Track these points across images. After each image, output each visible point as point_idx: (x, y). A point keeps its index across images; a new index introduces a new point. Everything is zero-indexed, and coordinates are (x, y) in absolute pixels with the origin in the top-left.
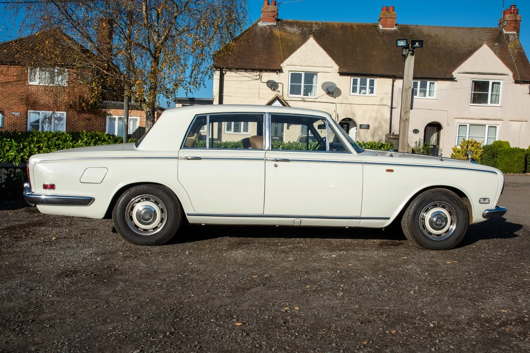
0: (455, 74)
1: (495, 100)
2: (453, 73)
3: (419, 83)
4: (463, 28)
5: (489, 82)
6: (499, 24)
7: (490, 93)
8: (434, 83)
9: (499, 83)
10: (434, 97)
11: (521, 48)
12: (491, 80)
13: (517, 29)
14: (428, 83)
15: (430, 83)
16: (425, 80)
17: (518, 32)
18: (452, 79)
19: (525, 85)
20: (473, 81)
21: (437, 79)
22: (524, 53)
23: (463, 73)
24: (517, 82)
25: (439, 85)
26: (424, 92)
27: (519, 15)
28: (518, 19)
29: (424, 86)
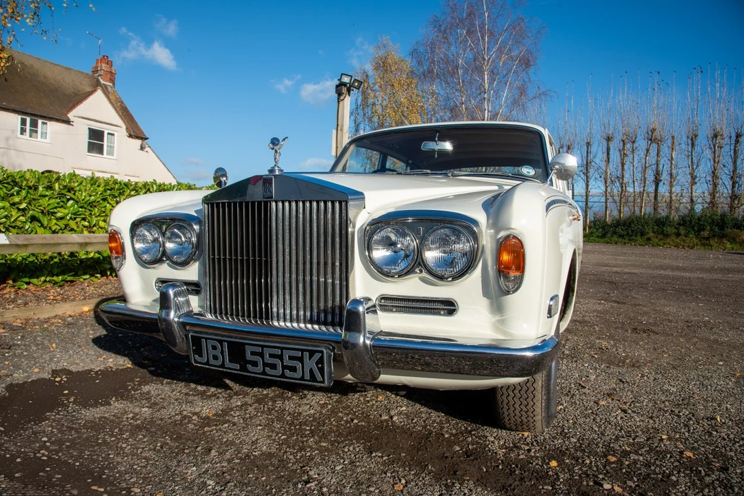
0: (71, 115)
1: (111, 153)
2: (68, 115)
3: (28, 120)
4: (58, 65)
5: (103, 132)
6: (93, 72)
7: (105, 143)
8: (46, 123)
9: (113, 135)
10: (48, 140)
11: (122, 102)
12: (107, 130)
13: (112, 80)
14: (40, 122)
15: (43, 123)
16: (36, 118)
17: (114, 84)
18: (68, 122)
19: (136, 140)
20: (89, 128)
21: (51, 119)
22: (126, 107)
23: (79, 117)
24: (130, 136)
25: (52, 126)
26: (34, 131)
27: (113, 68)
28: (113, 71)
29: (34, 124)
